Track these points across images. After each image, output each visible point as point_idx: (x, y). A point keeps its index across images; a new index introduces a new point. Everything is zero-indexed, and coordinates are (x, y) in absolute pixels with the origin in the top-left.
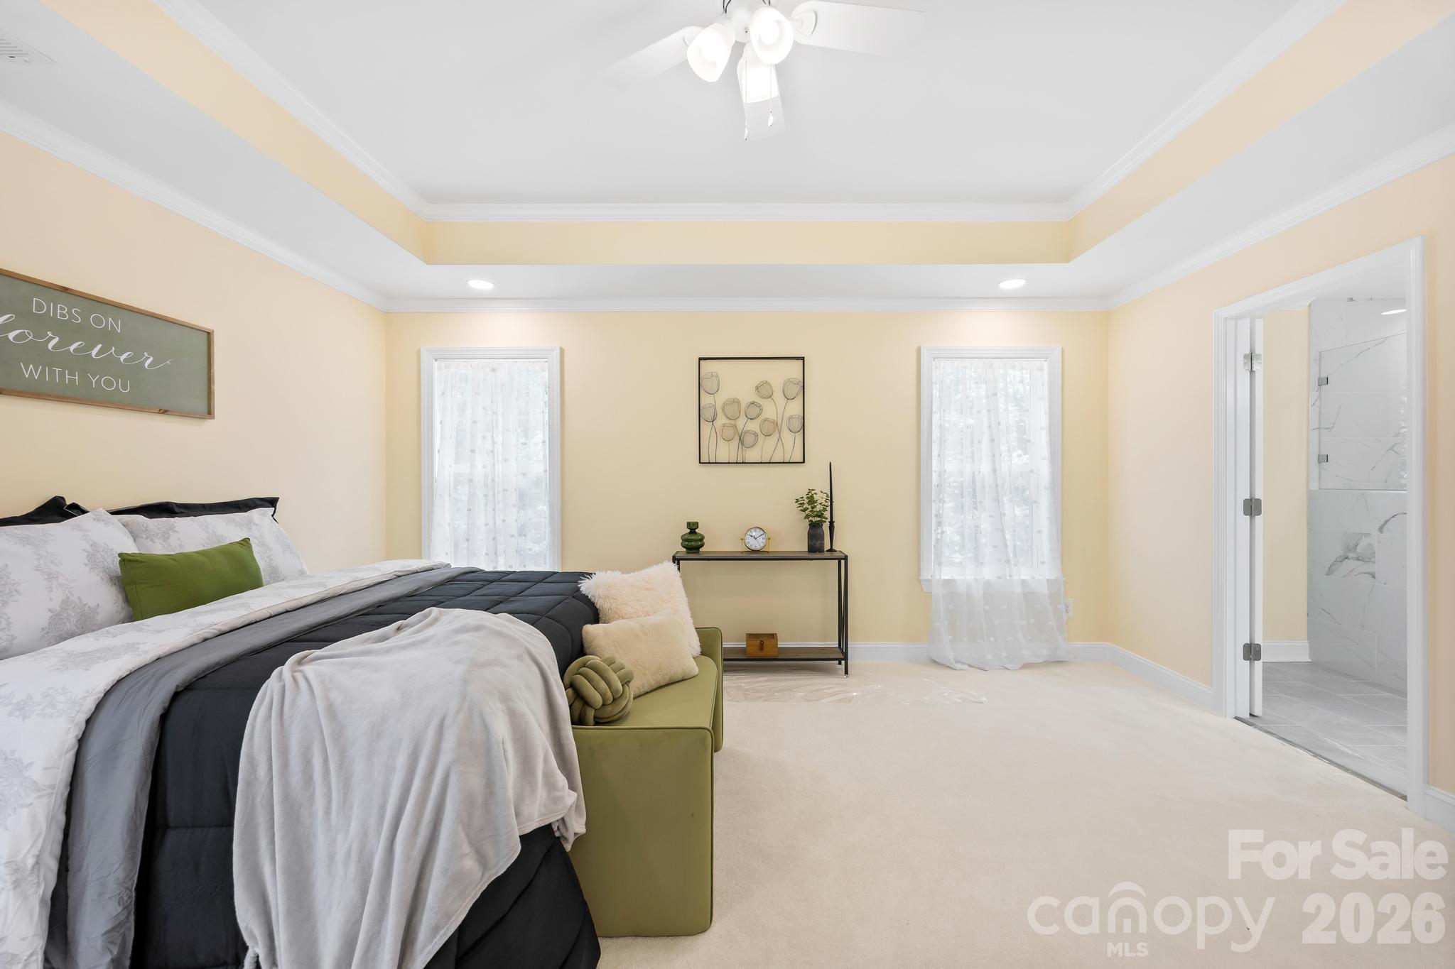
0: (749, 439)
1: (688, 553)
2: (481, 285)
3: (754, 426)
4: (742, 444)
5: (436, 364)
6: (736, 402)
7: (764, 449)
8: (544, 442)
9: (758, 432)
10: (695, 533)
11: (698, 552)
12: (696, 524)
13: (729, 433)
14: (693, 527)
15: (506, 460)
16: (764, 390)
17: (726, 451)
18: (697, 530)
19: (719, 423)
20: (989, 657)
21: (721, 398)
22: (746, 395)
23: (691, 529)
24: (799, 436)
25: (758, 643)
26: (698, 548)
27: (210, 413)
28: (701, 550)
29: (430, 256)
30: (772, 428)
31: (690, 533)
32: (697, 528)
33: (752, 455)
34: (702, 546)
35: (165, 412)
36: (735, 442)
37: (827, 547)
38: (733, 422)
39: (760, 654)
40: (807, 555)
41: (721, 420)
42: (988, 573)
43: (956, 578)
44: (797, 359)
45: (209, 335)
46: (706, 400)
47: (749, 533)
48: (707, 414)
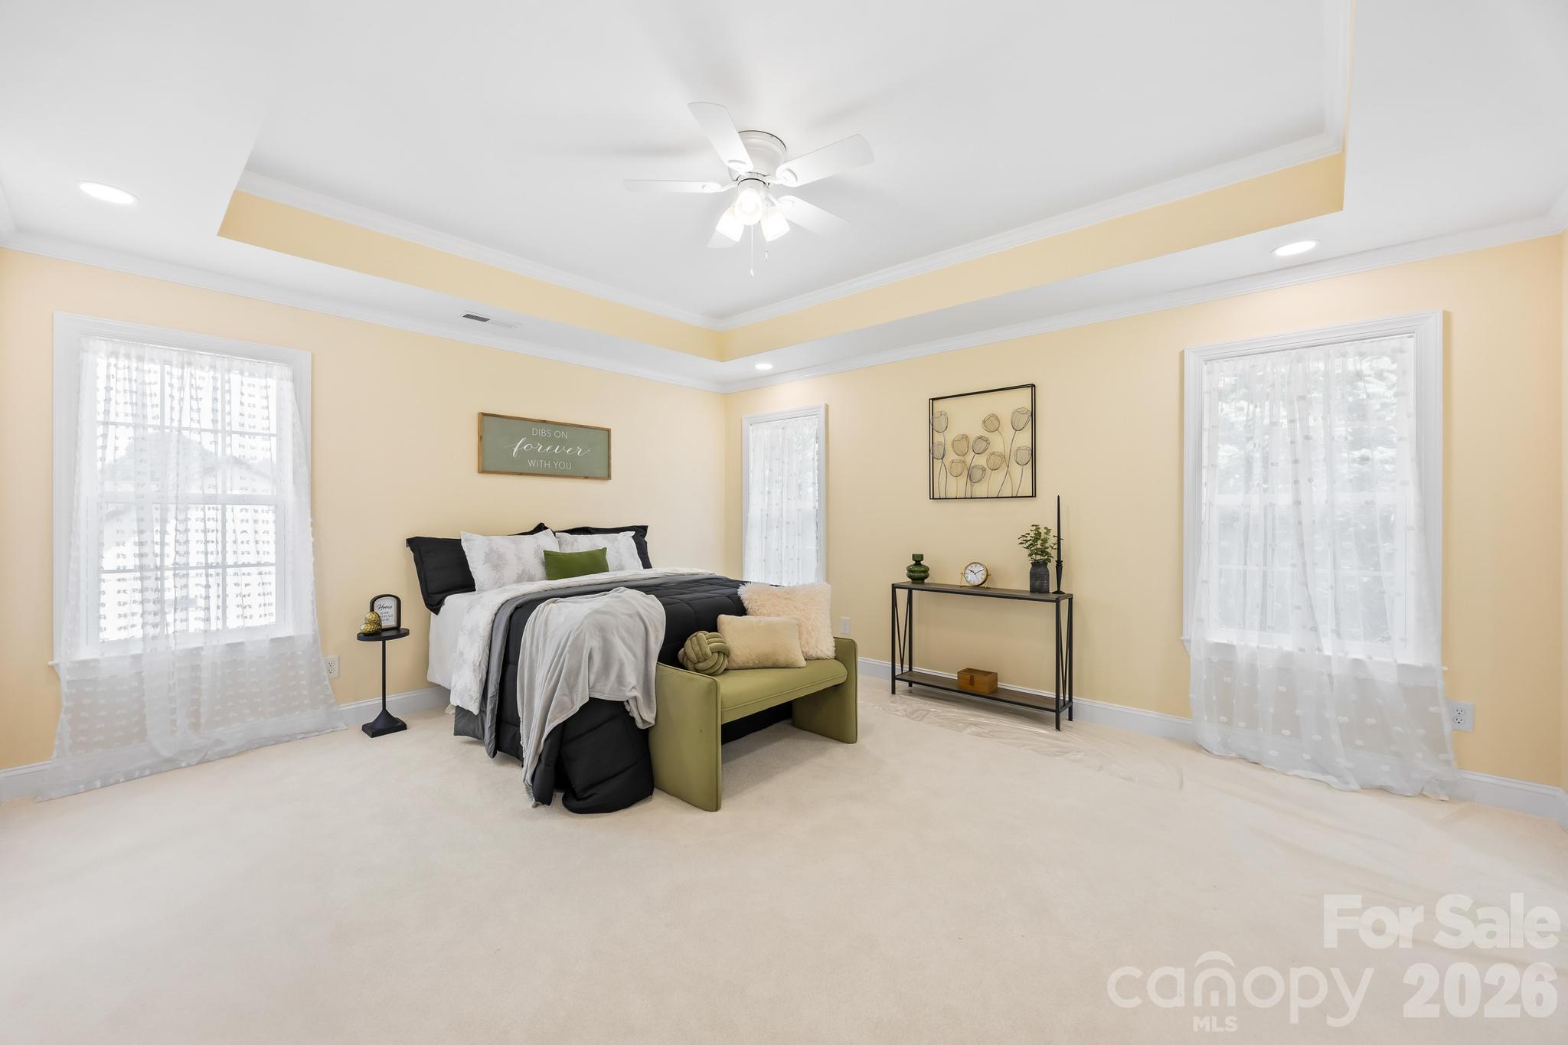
0: (977, 474)
1: (913, 583)
2: (764, 366)
3: (981, 461)
4: (970, 480)
5: (751, 427)
6: (965, 437)
7: (993, 483)
8: (814, 484)
9: (985, 466)
10: (920, 565)
11: (923, 583)
12: (922, 557)
13: (959, 468)
14: (918, 559)
15: (789, 499)
16: (992, 423)
17: (956, 486)
18: (922, 562)
19: (947, 461)
20: (1273, 753)
21: (950, 436)
22: (975, 430)
23: (916, 561)
24: (1028, 468)
25: (968, 677)
26: (922, 579)
27: (609, 477)
28: (926, 581)
29: (722, 355)
30: (1002, 461)
31: (915, 565)
32: (922, 560)
33: (980, 490)
34: (926, 577)
35: (587, 478)
36: (963, 479)
37: (1053, 588)
38: (962, 458)
39: (970, 688)
40: (1029, 595)
41: (951, 456)
42: (1287, 642)
43: (1235, 643)
44: (1027, 386)
45: (608, 431)
46: (938, 438)
47: (969, 568)
48: (938, 453)
